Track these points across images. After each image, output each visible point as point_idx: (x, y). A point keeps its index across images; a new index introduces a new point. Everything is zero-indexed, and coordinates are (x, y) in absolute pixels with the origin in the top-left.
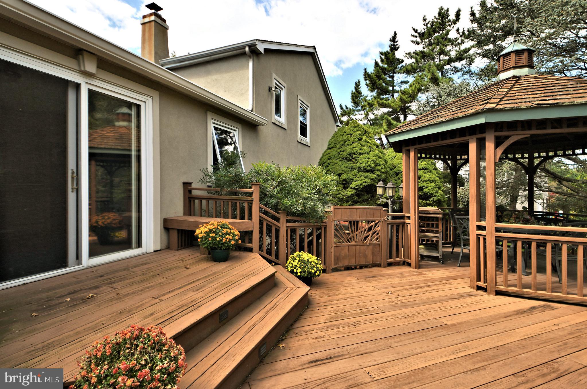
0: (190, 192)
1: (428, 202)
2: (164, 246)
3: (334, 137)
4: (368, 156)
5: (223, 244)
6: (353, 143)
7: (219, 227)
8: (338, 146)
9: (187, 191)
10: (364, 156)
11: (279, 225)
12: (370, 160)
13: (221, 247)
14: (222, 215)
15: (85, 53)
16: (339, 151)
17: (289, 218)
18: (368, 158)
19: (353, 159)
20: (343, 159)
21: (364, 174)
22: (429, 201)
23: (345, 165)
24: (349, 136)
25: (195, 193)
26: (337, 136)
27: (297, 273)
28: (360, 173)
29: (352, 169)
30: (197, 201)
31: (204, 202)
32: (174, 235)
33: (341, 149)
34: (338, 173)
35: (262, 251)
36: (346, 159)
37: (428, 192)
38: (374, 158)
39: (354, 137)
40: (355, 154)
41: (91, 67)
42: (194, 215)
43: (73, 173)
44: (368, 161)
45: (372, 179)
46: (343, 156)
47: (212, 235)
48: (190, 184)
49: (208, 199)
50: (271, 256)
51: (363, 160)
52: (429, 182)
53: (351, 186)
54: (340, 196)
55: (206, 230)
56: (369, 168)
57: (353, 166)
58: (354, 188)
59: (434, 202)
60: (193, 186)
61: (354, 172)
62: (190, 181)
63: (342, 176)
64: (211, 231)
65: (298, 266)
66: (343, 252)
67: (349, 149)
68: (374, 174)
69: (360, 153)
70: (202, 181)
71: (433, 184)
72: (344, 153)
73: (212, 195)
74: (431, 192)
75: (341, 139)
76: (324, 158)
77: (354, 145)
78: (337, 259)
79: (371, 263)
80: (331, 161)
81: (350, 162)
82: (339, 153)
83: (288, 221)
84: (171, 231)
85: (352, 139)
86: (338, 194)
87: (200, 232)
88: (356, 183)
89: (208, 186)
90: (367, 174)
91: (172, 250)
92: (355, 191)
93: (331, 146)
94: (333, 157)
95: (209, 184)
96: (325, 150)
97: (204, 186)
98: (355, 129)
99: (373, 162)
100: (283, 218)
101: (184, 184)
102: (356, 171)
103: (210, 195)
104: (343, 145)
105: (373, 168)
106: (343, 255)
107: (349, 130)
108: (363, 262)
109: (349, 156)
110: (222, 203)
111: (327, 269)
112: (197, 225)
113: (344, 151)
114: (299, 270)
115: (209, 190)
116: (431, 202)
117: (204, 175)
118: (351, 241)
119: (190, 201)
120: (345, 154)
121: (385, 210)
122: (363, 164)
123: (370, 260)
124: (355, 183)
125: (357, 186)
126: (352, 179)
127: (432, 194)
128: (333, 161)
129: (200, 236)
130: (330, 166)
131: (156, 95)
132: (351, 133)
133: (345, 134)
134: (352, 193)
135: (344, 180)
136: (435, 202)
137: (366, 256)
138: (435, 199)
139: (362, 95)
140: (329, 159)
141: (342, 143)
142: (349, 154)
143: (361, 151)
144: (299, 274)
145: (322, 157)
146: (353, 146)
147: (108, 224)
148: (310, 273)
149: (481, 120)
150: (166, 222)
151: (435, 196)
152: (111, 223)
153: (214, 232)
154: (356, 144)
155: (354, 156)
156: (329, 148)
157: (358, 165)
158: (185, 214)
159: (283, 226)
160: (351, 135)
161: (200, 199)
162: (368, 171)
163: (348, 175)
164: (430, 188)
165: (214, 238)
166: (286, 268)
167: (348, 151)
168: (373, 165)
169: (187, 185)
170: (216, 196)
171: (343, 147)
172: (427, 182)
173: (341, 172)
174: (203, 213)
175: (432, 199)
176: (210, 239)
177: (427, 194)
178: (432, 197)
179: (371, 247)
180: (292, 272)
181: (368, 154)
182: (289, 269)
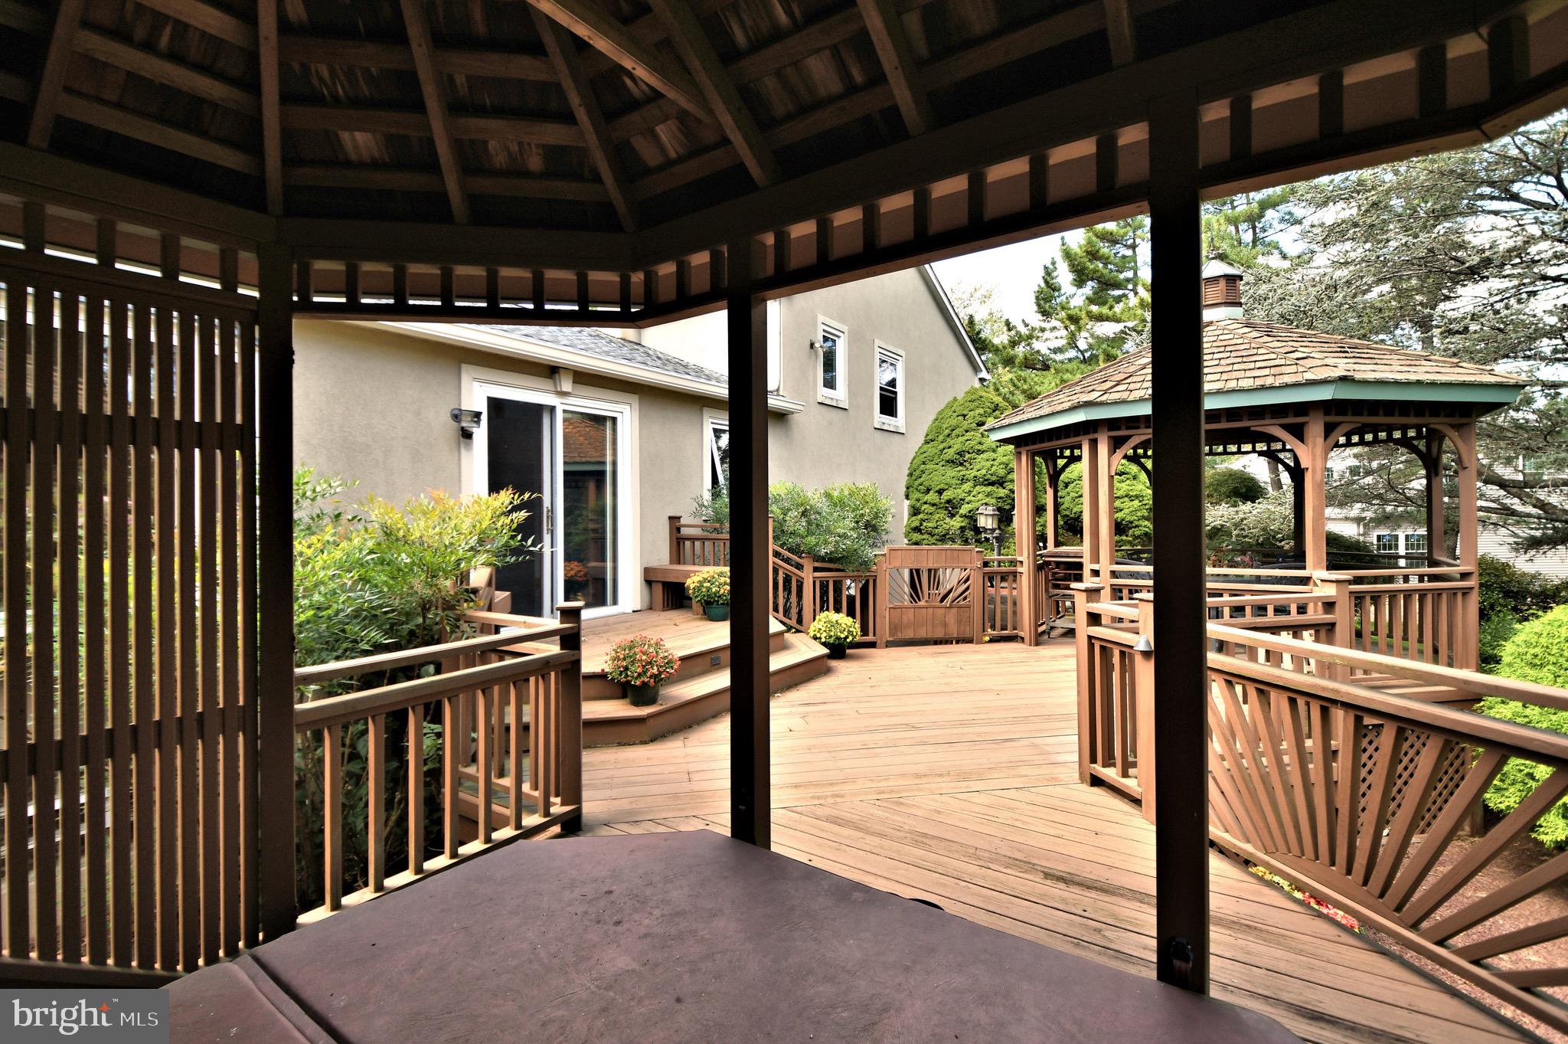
0: (678, 530)
1: (1124, 538)
2: (645, 606)
3: (936, 420)
4: (994, 455)
5: (719, 597)
6: (967, 431)
7: (716, 576)
8: (941, 438)
9: (675, 530)
10: (984, 456)
11: (802, 575)
12: (995, 463)
13: (718, 601)
14: (722, 561)
15: (561, 370)
16: (941, 447)
17: (817, 564)
18: (994, 460)
19: (965, 461)
20: (948, 461)
21: (984, 488)
22: (1127, 536)
23: (952, 472)
24: (961, 418)
25: (685, 531)
26: (942, 419)
27: (820, 638)
28: (978, 488)
29: (963, 480)
30: (688, 544)
31: (698, 544)
32: (658, 589)
33: (944, 444)
34: (937, 489)
35: (778, 612)
36: (952, 462)
37: (1123, 520)
38: (1004, 460)
39: (970, 421)
40: (969, 453)
41: (567, 385)
42: (684, 564)
43: (548, 511)
44: (992, 465)
45: (1000, 498)
46: (947, 457)
47: (708, 584)
48: (679, 518)
49: (703, 540)
50: (790, 619)
51: (984, 463)
52: (1126, 499)
53: (961, 511)
54: (940, 530)
55: (700, 579)
56: (994, 478)
57: (964, 476)
58: (965, 516)
59: (1136, 537)
60: (683, 521)
61: (967, 486)
62: (678, 515)
63: (945, 493)
64: (705, 580)
65: (823, 629)
66: (904, 617)
67: (957, 444)
68: (1004, 488)
69: (979, 451)
70: (695, 514)
71: (1136, 503)
72: (951, 451)
73: (708, 534)
74: (1128, 518)
75: (945, 426)
76: (915, 461)
77: (968, 435)
78: (894, 628)
79: (956, 636)
80: (927, 467)
81: (960, 468)
82: (942, 451)
83: (816, 569)
84: (653, 585)
85: (965, 425)
86: (936, 528)
87: (691, 583)
88: (970, 505)
89: (705, 521)
90: (989, 489)
91: (655, 610)
92: (967, 521)
93: (929, 437)
94: (931, 459)
95: (704, 518)
96: (920, 445)
97: (699, 521)
98: (972, 405)
99: (1002, 466)
100: (808, 565)
101: (670, 518)
102: (970, 484)
103: (706, 533)
104: (949, 435)
105: (1002, 478)
106: (905, 621)
107: (962, 408)
108: (939, 634)
109: (958, 457)
110: (722, 544)
111: (878, 642)
112: (688, 575)
113: (949, 447)
114: (825, 634)
115: (706, 526)
116: (1131, 539)
117: (697, 506)
118: (920, 600)
119: (679, 543)
120: (950, 454)
121: (978, 552)
122: (984, 472)
123: (954, 631)
124: (966, 506)
125: (970, 512)
126: (961, 499)
127: (1131, 522)
128: (930, 466)
129: (692, 586)
130: (924, 475)
131: (634, 399)
132: (964, 412)
133: (956, 414)
134: (963, 524)
135: (949, 501)
136: (1138, 537)
137: (945, 625)
138: (1138, 533)
139: (1062, 292)
140: (924, 463)
141: (947, 432)
142: (958, 453)
143: (980, 447)
144: (823, 640)
145: (914, 458)
146: (965, 438)
147: (572, 576)
148: (838, 638)
149: (1079, 417)
150: (647, 571)
151: (1137, 526)
152: (576, 575)
153: (709, 581)
154: (972, 433)
155: (967, 456)
156: (927, 442)
157: (974, 473)
158: (671, 562)
159: (808, 576)
160: (964, 416)
161: (693, 539)
162: (992, 484)
163: (956, 491)
164: (1126, 511)
165: (709, 589)
166: (808, 634)
167: (956, 447)
168: (1002, 472)
169: (674, 520)
170: (715, 535)
171: (948, 440)
172: (1122, 500)
173: (942, 486)
174: (697, 561)
175: (1131, 532)
176: (704, 590)
177: (1121, 522)
178: (1131, 528)
179: (954, 610)
180: (815, 638)
181: (994, 451)
182: (812, 634)
